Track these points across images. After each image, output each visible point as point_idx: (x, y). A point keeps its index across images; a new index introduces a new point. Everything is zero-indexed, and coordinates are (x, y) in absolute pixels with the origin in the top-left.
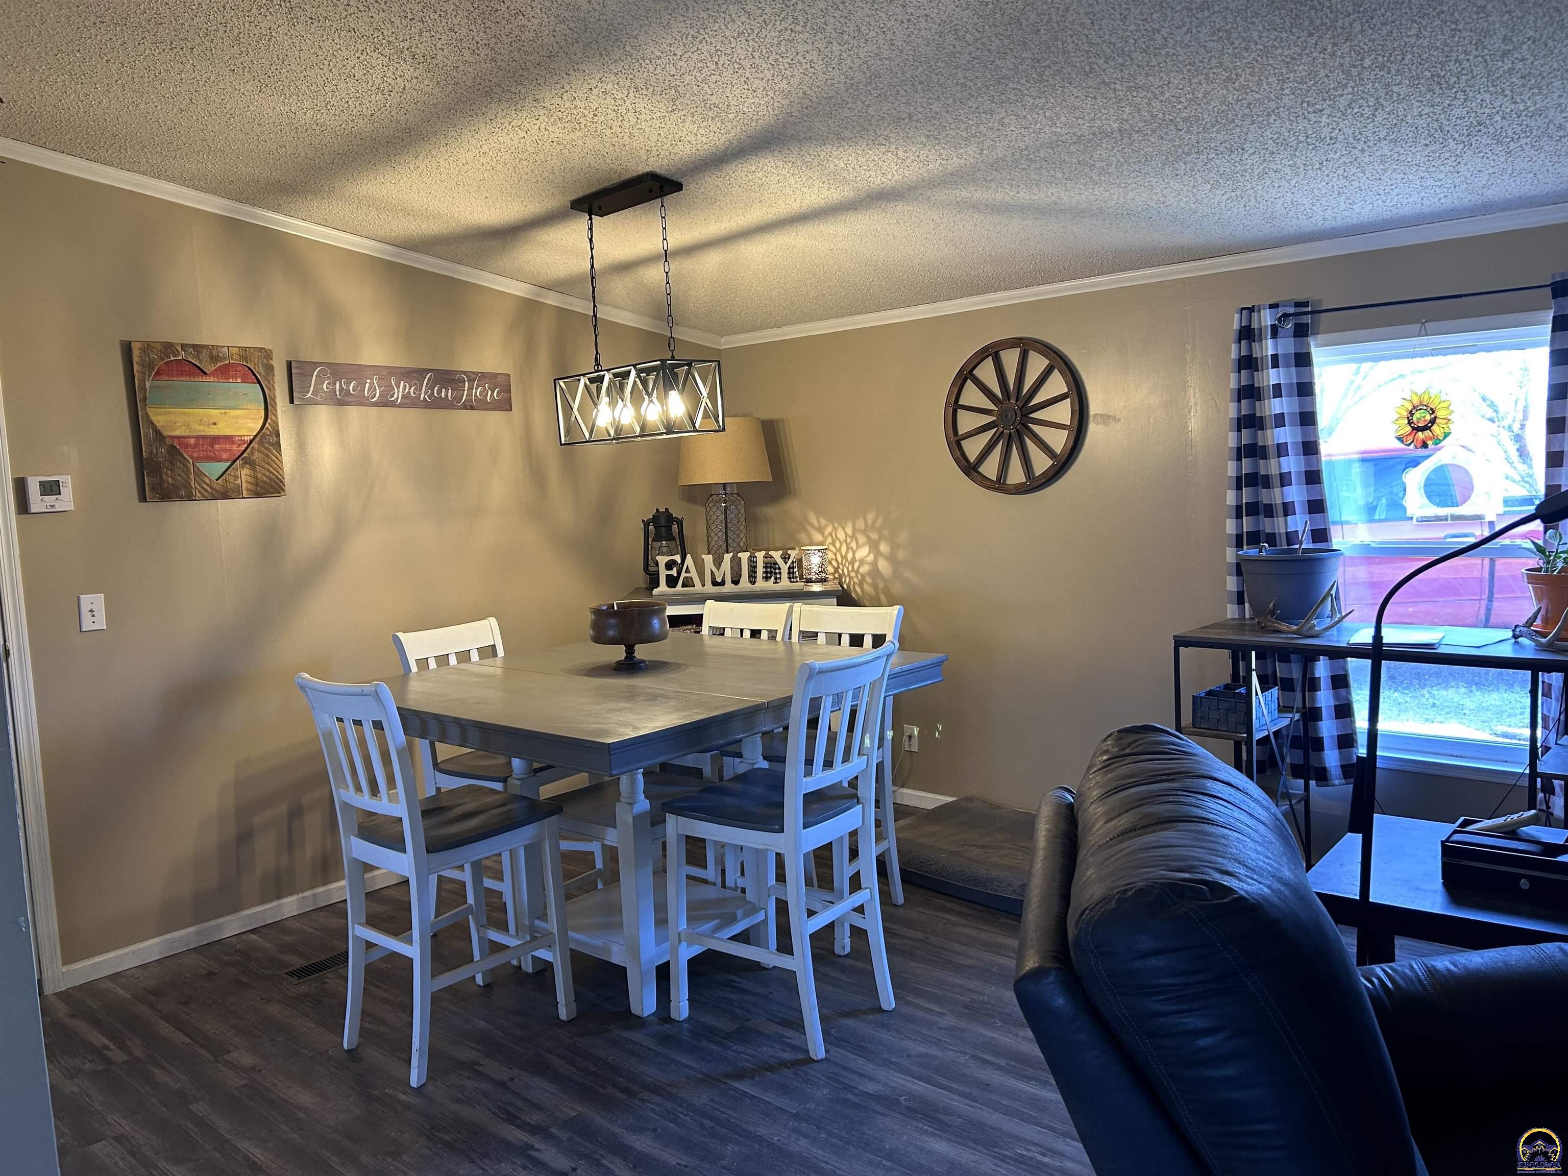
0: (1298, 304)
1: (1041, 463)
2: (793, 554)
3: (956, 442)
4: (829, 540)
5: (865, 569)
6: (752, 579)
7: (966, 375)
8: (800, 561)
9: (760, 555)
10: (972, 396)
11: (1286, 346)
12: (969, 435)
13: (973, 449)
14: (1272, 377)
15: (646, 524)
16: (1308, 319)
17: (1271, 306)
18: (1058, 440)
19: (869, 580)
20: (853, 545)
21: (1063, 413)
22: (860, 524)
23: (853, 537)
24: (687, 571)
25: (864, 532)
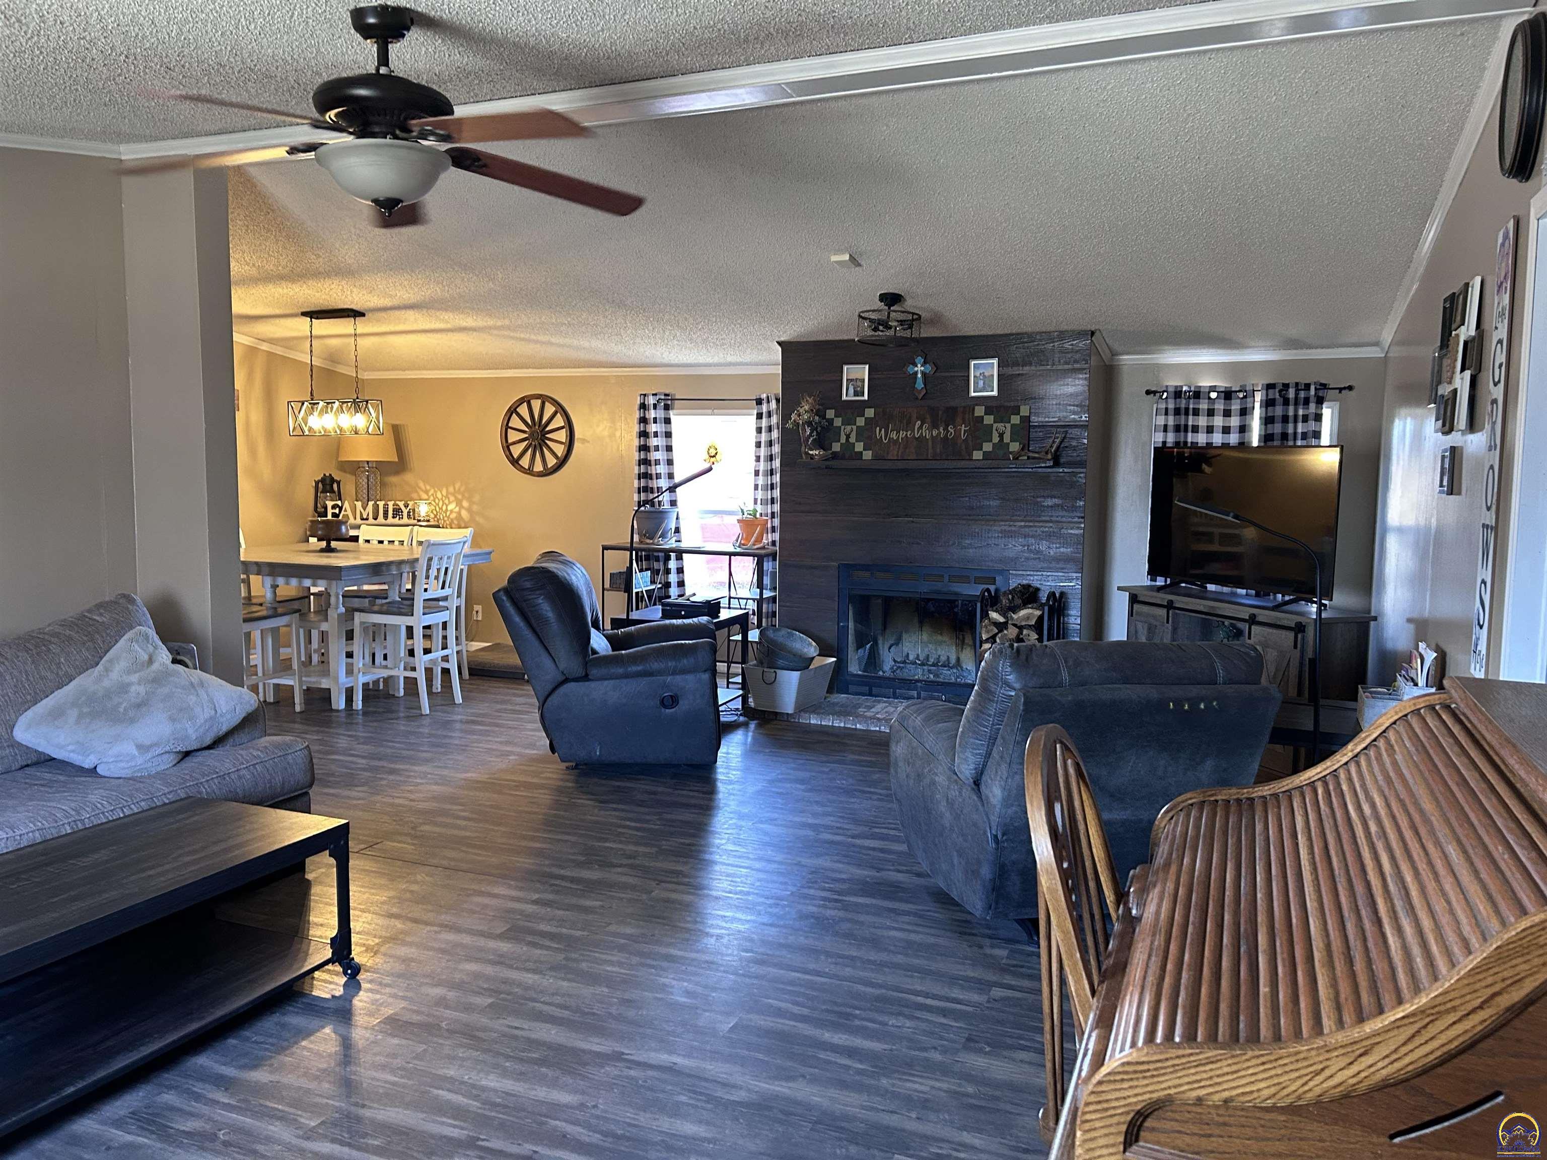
0: (666, 395)
1: (551, 462)
2: (411, 503)
3: (507, 447)
4: (432, 498)
5: (453, 516)
6: (386, 516)
7: (513, 411)
8: (414, 510)
9: (391, 504)
10: (515, 422)
11: (660, 414)
12: (514, 443)
13: (516, 451)
14: (653, 428)
15: (317, 483)
16: (669, 402)
17: (653, 395)
18: (560, 450)
19: (456, 522)
20: (447, 501)
21: (562, 436)
22: (451, 489)
23: (447, 497)
24: (346, 511)
25: (453, 495)
